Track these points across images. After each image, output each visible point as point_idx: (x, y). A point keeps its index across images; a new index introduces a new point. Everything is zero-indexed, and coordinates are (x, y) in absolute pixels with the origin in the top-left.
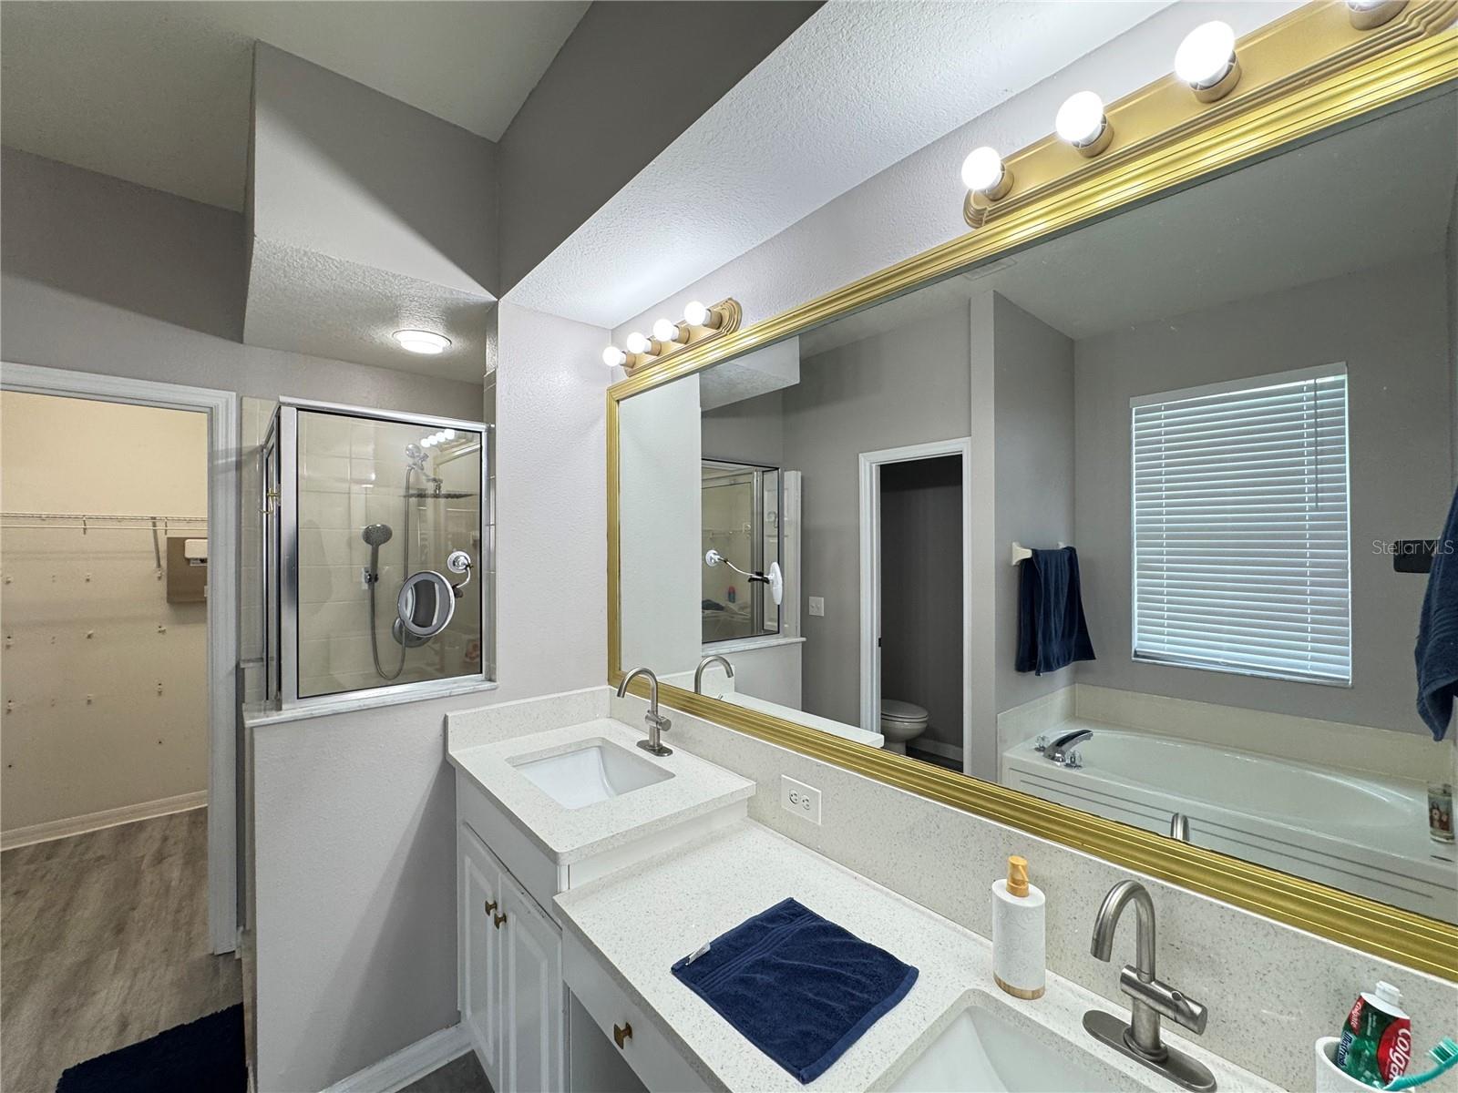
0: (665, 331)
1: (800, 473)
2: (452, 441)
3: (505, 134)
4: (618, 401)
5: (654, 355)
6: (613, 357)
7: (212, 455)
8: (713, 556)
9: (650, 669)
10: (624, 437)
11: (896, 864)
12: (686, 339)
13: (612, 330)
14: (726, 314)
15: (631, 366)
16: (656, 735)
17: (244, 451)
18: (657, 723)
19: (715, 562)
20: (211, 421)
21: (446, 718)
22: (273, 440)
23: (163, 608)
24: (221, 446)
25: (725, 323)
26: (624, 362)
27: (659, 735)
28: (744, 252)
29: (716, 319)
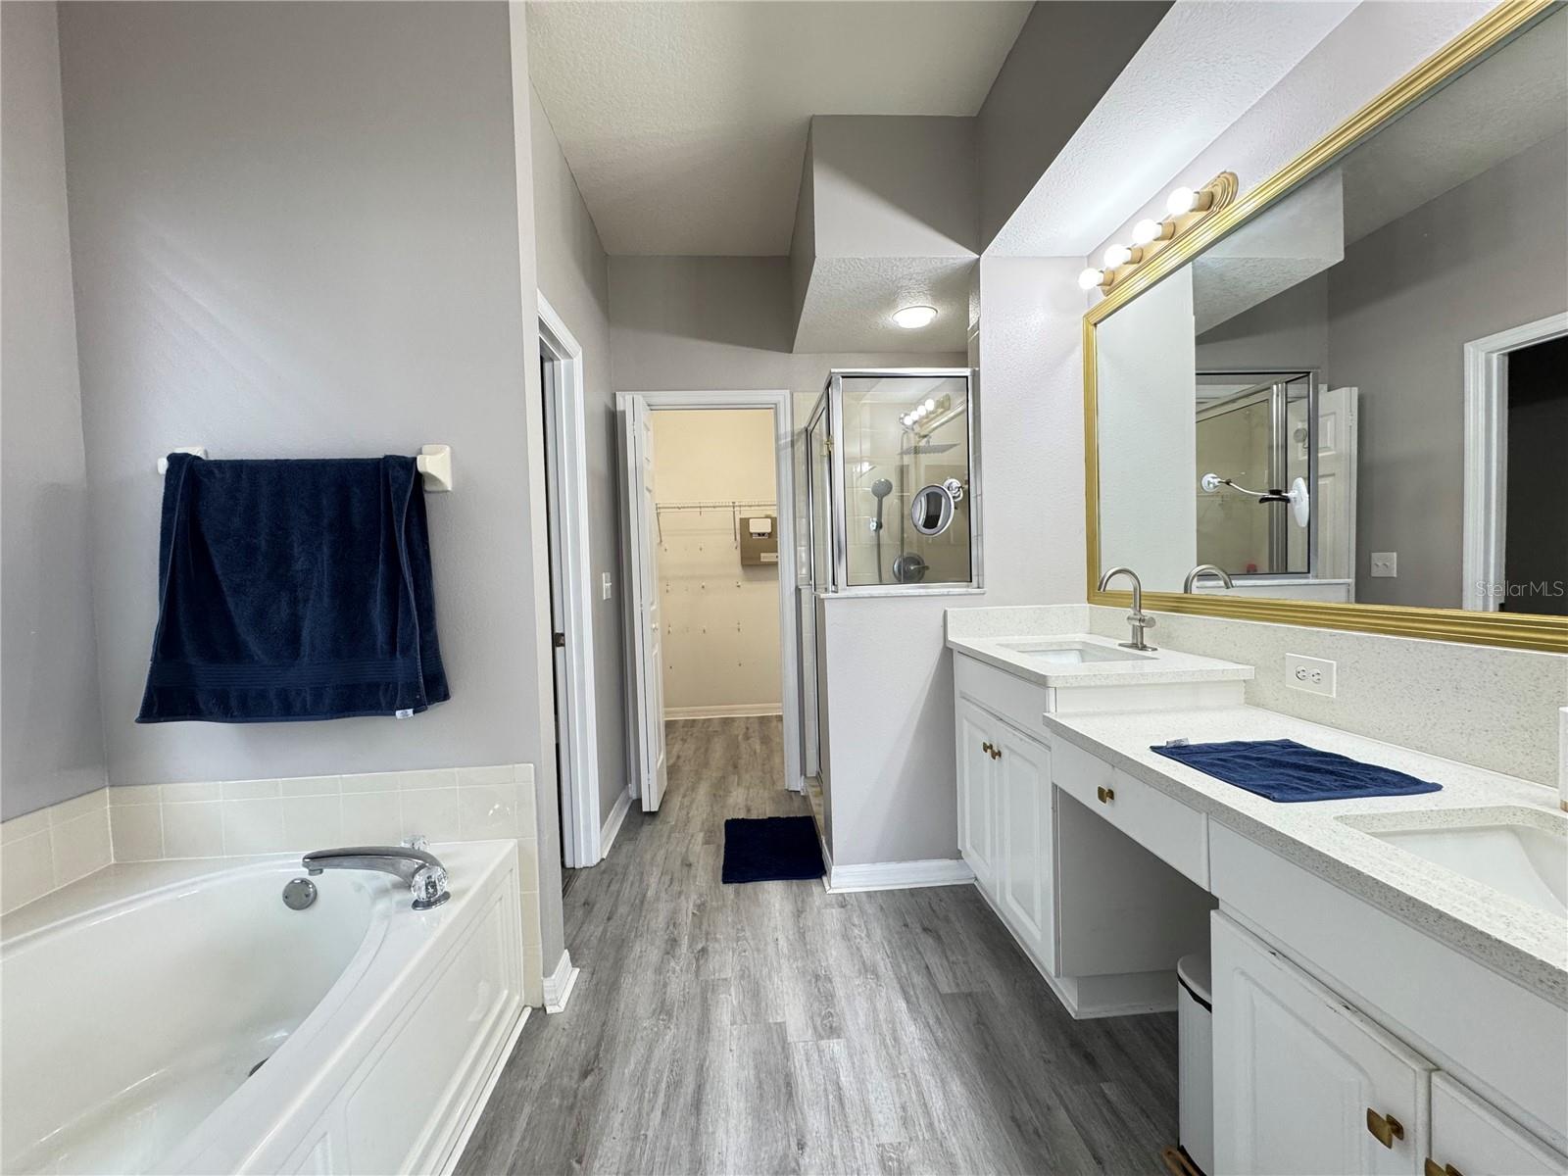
0: (1146, 233)
1: (1355, 390)
2: (932, 412)
3: (983, 106)
4: (1095, 325)
5: (1134, 263)
6: (1090, 279)
7: (777, 439)
8: (1212, 480)
9: (1132, 570)
10: (1103, 363)
11: (1435, 724)
12: (1171, 234)
13: (1089, 257)
14: (1218, 191)
15: (1110, 284)
16: (1139, 633)
17: (796, 432)
18: (1140, 620)
19: (1215, 487)
20: (776, 414)
21: (945, 612)
22: (824, 404)
23: (738, 569)
24: (782, 431)
25: (1215, 202)
26: (1101, 281)
27: (1142, 633)
28: (1240, 116)
29: (1206, 200)
